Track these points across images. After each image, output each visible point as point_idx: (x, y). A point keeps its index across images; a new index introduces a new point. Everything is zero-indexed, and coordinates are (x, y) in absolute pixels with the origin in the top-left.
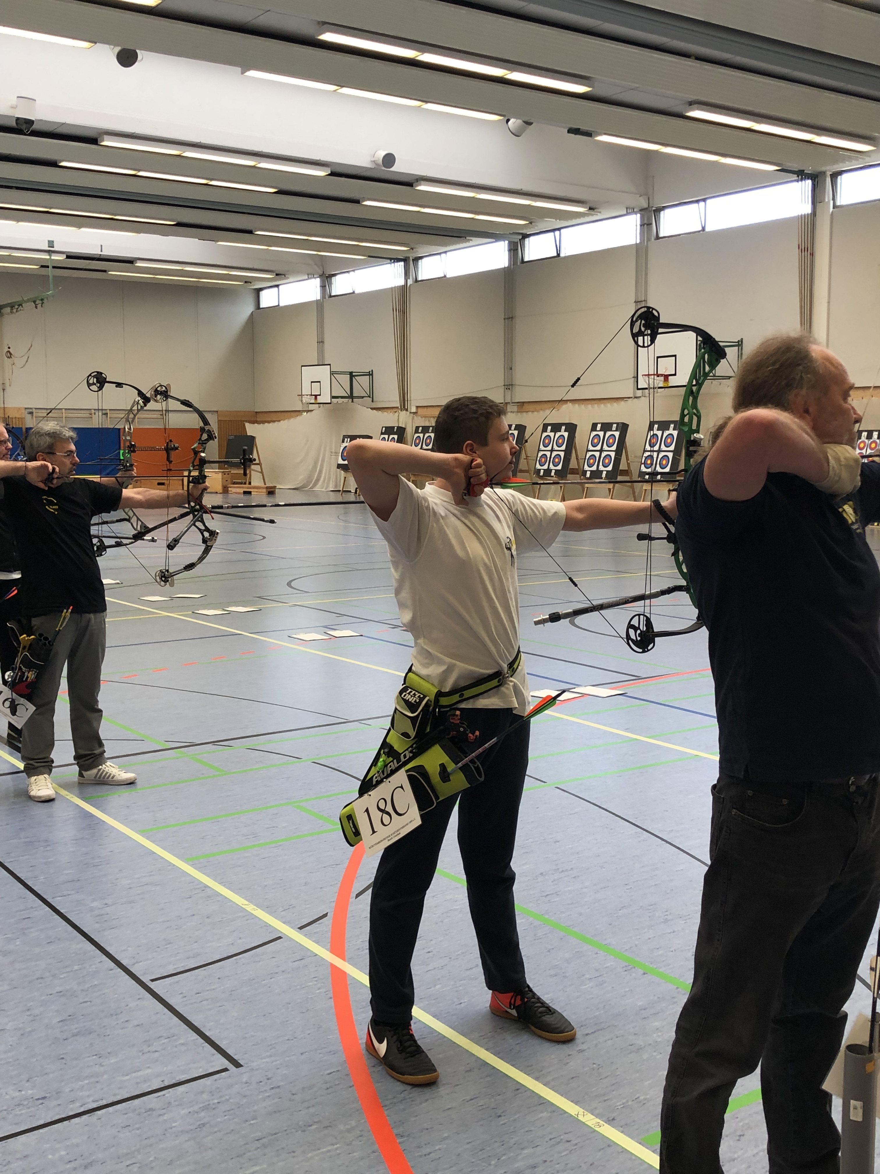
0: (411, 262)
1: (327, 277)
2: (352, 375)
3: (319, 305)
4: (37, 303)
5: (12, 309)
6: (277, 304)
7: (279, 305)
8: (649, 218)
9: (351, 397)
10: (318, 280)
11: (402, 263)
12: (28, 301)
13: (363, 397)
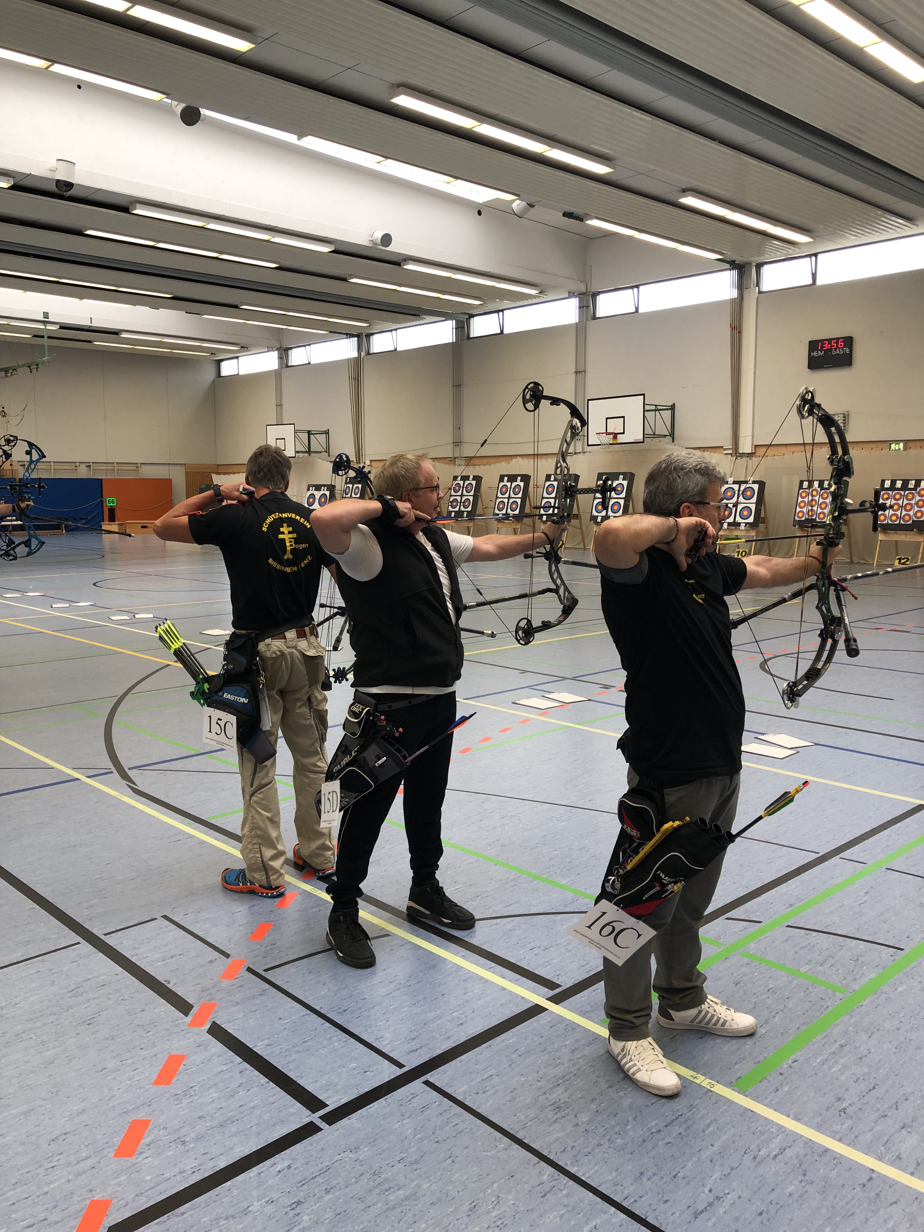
0: (364, 338)
1: (284, 350)
2: (309, 433)
3: (277, 374)
4: (31, 368)
5: (6, 374)
6: (237, 373)
7: (238, 374)
8: (587, 302)
9: (309, 452)
10: (276, 352)
11: (356, 339)
12: (23, 366)
13: (321, 452)
